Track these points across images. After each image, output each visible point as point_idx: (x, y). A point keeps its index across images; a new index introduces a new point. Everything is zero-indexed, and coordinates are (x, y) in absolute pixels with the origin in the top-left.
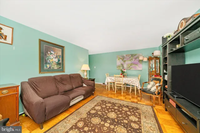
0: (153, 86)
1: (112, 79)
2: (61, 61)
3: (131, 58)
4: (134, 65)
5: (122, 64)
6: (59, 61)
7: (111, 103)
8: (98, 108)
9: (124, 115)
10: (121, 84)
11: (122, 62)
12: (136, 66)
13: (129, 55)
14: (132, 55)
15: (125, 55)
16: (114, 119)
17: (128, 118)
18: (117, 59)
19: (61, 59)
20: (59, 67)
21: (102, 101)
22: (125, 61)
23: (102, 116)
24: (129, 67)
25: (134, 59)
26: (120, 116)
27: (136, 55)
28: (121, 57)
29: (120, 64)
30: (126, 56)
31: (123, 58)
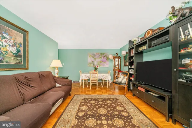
0: (123, 79)
1: (87, 76)
2: (22, 53)
3: (101, 56)
4: (102, 63)
5: (93, 62)
6: (18, 51)
7: (94, 100)
8: (84, 108)
9: (112, 107)
10: (96, 80)
11: (93, 60)
12: (105, 63)
13: (99, 53)
14: (101, 54)
15: (95, 53)
16: (107, 114)
17: (116, 109)
18: (88, 57)
19: (21, 49)
20: (18, 62)
21: (84, 99)
22: (95, 59)
23: (94, 115)
24: (99, 64)
25: (103, 57)
26: (109, 109)
27: (104, 54)
28: (92, 55)
29: (91, 61)
30: (97, 54)
31: (94, 56)
